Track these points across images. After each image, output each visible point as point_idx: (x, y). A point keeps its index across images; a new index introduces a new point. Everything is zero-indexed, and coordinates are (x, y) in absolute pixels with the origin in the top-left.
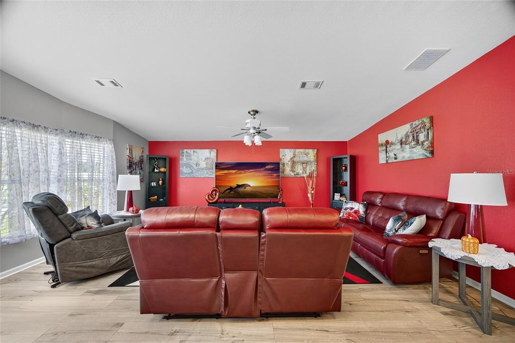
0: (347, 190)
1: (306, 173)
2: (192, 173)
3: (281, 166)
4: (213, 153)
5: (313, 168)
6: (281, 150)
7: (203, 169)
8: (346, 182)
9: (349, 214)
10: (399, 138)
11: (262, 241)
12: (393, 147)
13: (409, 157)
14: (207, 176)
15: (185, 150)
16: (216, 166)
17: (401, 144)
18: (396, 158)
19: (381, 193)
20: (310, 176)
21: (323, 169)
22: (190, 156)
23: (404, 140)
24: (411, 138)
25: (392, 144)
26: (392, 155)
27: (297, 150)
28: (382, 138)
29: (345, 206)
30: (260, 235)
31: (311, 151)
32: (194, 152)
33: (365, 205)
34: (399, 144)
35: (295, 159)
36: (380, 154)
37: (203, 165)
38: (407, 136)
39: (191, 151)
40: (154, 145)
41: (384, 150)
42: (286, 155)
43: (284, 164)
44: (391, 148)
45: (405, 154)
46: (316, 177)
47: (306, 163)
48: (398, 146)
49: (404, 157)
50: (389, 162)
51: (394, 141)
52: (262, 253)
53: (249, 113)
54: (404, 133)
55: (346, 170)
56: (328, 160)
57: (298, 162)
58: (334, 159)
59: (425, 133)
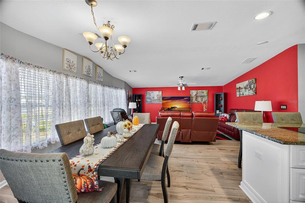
0: (223, 108)
1: (203, 101)
2: (151, 101)
3: (191, 98)
4: (160, 93)
5: (206, 99)
6: (191, 91)
7: (156, 100)
8: (222, 105)
9: (222, 118)
10: (244, 86)
11: (193, 120)
12: (242, 90)
13: (248, 94)
14: (158, 103)
15: (148, 92)
16: (162, 99)
17: (245, 89)
18: (243, 95)
19: (236, 109)
20: (205, 103)
21: (211, 99)
22: (150, 94)
23: (246, 87)
24: (248, 87)
25: (242, 88)
26: (241, 93)
27: (198, 91)
28: (238, 85)
29: (220, 115)
30: (192, 118)
31: (205, 91)
32: (152, 92)
33: (229, 114)
34: (244, 89)
35: (197, 95)
36: (237, 92)
37: (156, 98)
38: (247, 86)
39: (150, 92)
40: (135, 90)
41: (238, 91)
42: (193, 93)
43: (192, 97)
44: (241, 90)
45: (246, 93)
46: (208, 103)
47: (203, 97)
48: (244, 90)
49: (246, 94)
50: (241, 96)
51: (242, 87)
52: (192, 123)
53: (180, 77)
54: (246, 84)
55: (222, 100)
56: (213, 95)
57: (199, 96)
58: (216, 95)
59: (253, 85)
